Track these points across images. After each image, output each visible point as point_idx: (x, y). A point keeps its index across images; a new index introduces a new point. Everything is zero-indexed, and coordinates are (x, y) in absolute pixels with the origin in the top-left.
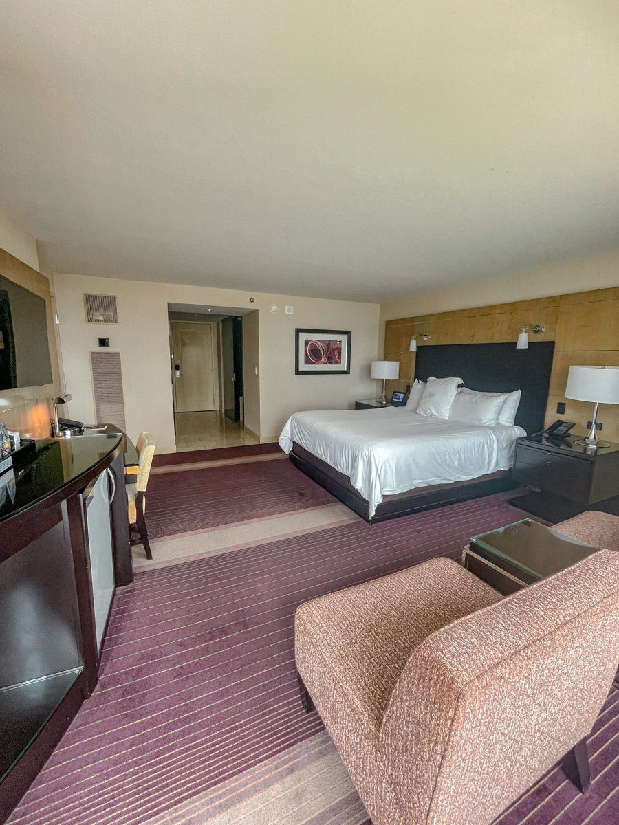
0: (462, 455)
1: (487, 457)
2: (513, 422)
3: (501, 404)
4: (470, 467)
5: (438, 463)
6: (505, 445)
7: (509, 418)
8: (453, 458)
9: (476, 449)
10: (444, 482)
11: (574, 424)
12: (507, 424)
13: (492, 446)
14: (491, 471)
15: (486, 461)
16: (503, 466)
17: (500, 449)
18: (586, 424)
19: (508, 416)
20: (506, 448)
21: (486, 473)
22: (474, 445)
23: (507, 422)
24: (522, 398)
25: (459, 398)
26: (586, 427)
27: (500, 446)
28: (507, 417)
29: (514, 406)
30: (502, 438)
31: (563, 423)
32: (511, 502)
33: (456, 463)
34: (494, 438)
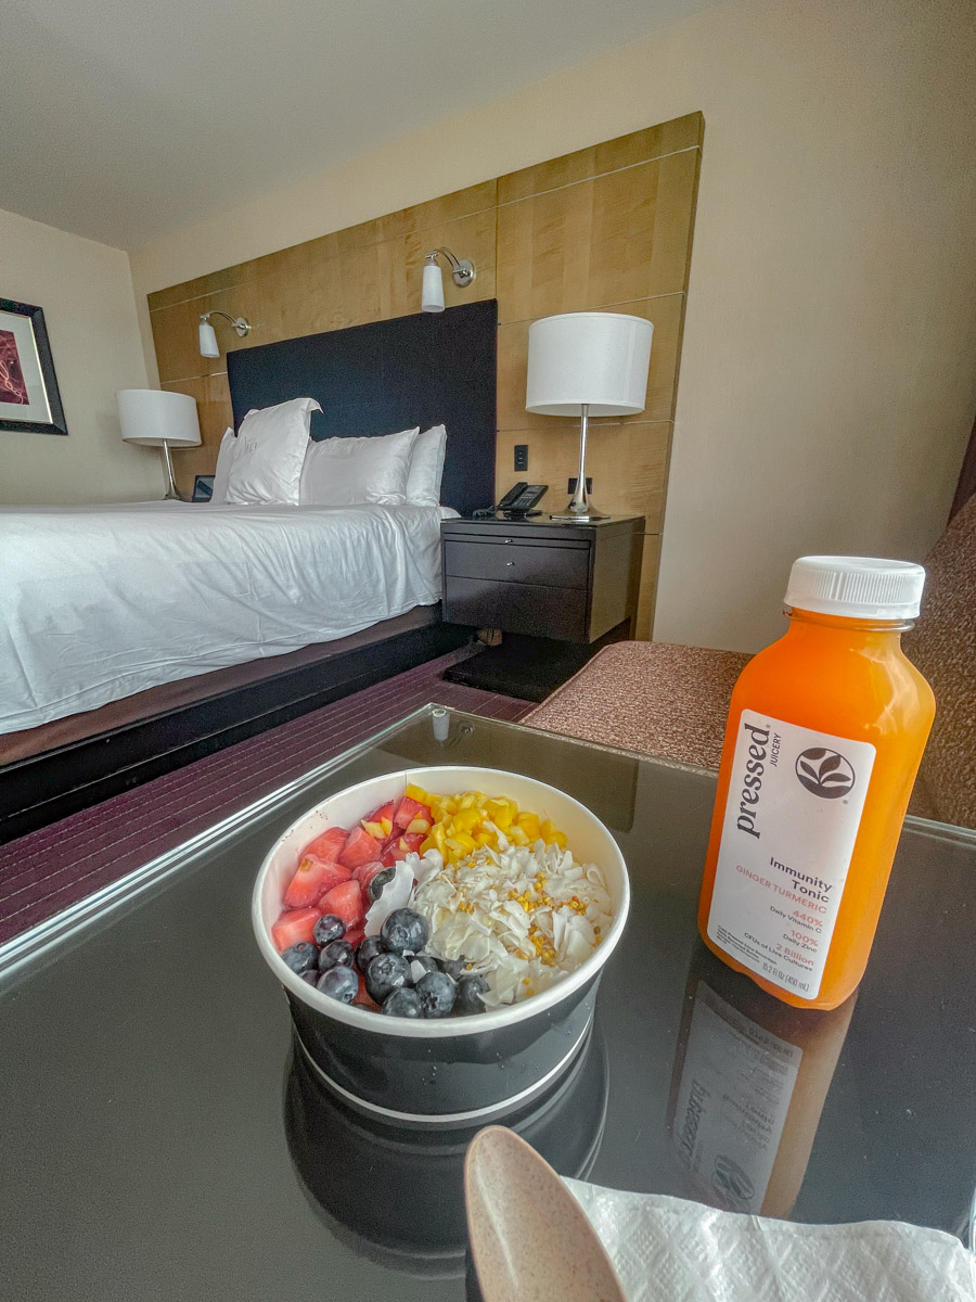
0: (311, 571)
1: (382, 576)
2: (437, 500)
3: (406, 452)
4: (342, 604)
5: (232, 598)
6: (422, 545)
7: (428, 490)
8: (281, 580)
9: (351, 554)
10: (263, 652)
11: (545, 489)
12: (424, 503)
13: (391, 548)
14: (396, 610)
15: (382, 586)
16: (426, 595)
17: (411, 557)
18: (565, 486)
19: (425, 485)
20: (427, 549)
21: (385, 615)
22: (343, 543)
23: (425, 499)
24: (450, 445)
25: (316, 453)
26: (567, 491)
27: (412, 547)
28: (425, 487)
29: (435, 462)
30: (412, 529)
31: (527, 487)
32: (448, 676)
33: (294, 593)
34: (394, 527)
